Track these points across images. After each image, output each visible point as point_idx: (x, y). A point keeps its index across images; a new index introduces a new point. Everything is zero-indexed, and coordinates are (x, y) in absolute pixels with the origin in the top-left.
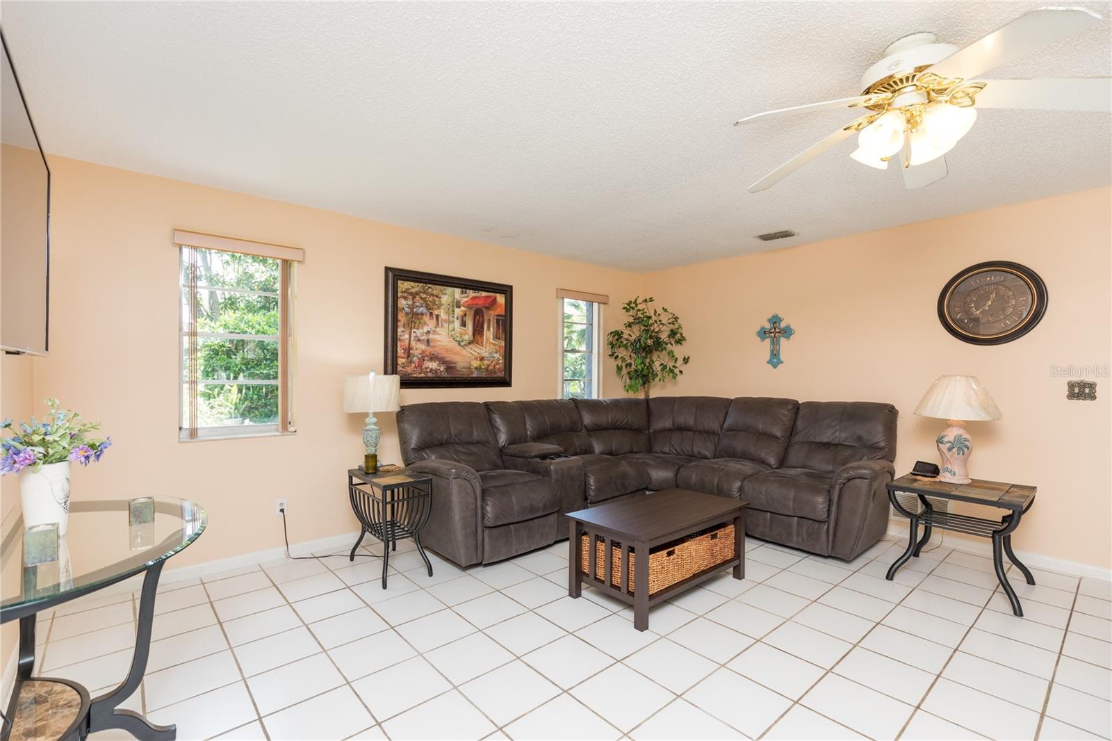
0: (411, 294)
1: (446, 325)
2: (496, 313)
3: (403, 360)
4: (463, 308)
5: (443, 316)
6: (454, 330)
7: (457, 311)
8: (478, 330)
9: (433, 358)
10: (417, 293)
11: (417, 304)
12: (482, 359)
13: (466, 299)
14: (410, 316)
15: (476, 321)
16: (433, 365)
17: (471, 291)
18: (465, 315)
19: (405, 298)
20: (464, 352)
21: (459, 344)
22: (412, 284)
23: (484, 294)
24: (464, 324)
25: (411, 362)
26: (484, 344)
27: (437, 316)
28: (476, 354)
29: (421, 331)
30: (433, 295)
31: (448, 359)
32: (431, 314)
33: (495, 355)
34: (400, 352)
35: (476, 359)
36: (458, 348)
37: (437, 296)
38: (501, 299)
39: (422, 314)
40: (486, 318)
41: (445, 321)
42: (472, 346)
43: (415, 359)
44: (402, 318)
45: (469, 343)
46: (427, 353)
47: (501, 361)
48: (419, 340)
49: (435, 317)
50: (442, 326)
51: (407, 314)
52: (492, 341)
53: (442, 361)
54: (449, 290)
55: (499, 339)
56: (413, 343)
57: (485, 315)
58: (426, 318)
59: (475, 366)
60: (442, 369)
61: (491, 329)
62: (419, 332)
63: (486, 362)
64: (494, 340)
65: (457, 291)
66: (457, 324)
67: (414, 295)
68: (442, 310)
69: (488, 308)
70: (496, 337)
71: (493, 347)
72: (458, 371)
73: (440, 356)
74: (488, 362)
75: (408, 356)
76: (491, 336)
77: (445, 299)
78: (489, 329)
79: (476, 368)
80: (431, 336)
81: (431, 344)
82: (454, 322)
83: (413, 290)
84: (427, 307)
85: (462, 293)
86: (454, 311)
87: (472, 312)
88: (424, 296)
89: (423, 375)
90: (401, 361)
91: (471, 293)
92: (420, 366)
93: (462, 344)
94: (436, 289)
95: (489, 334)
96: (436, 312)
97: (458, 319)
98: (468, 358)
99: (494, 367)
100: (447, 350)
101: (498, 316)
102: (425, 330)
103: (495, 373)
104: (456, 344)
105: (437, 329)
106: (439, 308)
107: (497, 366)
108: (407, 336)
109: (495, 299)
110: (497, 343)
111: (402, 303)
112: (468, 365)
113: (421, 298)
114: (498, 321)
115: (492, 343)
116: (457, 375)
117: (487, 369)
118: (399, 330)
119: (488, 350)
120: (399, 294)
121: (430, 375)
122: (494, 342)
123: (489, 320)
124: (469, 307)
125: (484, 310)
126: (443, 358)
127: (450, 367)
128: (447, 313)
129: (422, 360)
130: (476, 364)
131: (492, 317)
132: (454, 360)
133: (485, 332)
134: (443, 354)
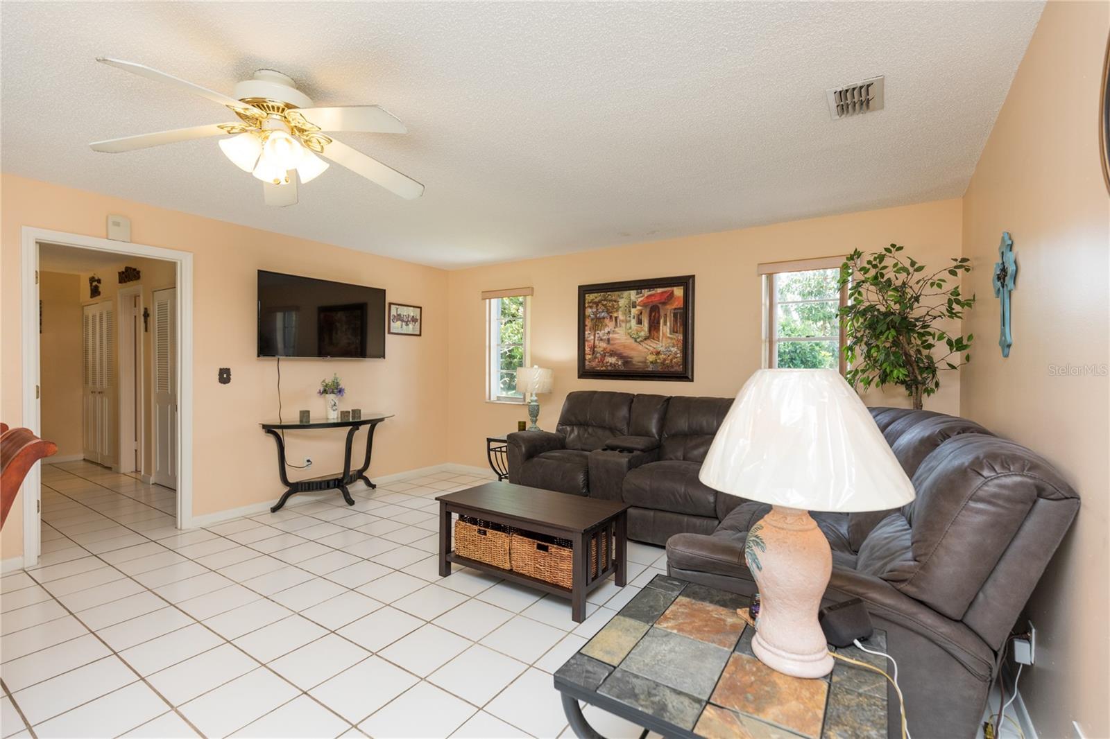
0: (595, 303)
1: (623, 325)
2: (673, 307)
3: (590, 357)
4: (638, 308)
5: (621, 317)
6: (630, 328)
7: (633, 310)
8: (654, 326)
9: (612, 354)
10: (600, 302)
11: (600, 310)
12: (658, 353)
13: (642, 299)
14: (594, 321)
15: (652, 318)
16: (612, 360)
17: (646, 290)
18: (641, 313)
19: (591, 307)
20: (640, 348)
21: (636, 341)
22: (596, 295)
23: (659, 290)
24: (640, 322)
25: (595, 358)
26: (661, 339)
27: (616, 318)
28: (651, 349)
29: (603, 332)
30: (611, 301)
31: (624, 355)
32: (611, 317)
33: (672, 349)
34: (587, 350)
35: (652, 353)
36: (635, 344)
37: (615, 301)
38: (678, 292)
39: (604, 318)
40: (662, 313)
41: (623, 321)
42: (648, 342)
43: (598, 355)
44: (588, 323)
45: (645, 339)
46: (608, 350)
47: (679, 355)
48: (601, 340)
49: (614, 319)
50: (620, 326)
51: (592, 320)
52: (668, 335)
53: (620, 356)
54: (626, 294)
55: (677, 332)
56: (597, 342)
57: (661, 310)
58: (607, 321)
59: (651, 360)
60: (620, 363)
61: (668, 324)
62: (601, 333)
63: (662, 356)
64: (670, 334)
65: (633, 294)
66: (633, 322)
67: (597, 304)
68: (620, 313)
69: (664, 303)
70: (674, 331)
71: (669, 341)
72: (634, 365)
73: (618, 352)
74: (665, 357)
75: (593, 354)
76: (668, 330)
77: (622, 302)
78: (665, 323)
79: (652, 362)
80: (611, 335)
81: (611, 342)
82: (630, 321)
83: (596, 300)
84: (609, 312)
85: (638, 294)
86: (630, 312)
87: (648, 310)
88: (605, 303)
89: (604, 368)
90: (588, 357)
91: (646, 292)
92: (602, 361)
93: (638, 340)
94: (614, 295)
95: (665, 329)
96: (615, 315)
97: (634, 318)
98: (644, 353)
99: (671, 360)
100: (625, 347)
101: (675, 309)
102: (606, 331)
103: (672, 367)
104: (633, 341)
105: (616, 329)
106: (617, 311)
107: (674, 360)
108: (592, 337)
109: (673, 292)
110: (675, 337)
111: (589, 311)
112: (643, 360)
113: (603, 305)
114: (675, 315)
115: (669, 338)
116: (633, 369)
117: (663, 363)
118: (586, 333)
119: (666, 344)
120: (587, 305)
121: (609, 368)
122: (671, 336)
123: (666, 315)
124: (644, 305)
125: (660, 306)
126: (621, 354)
127: (627, 361)
128: (625, 314)
129: (604, 356)
130: (651, 358)
131: (669, 311)
132: (630, 356)
133: (661, 327)
134: (621, 350)
